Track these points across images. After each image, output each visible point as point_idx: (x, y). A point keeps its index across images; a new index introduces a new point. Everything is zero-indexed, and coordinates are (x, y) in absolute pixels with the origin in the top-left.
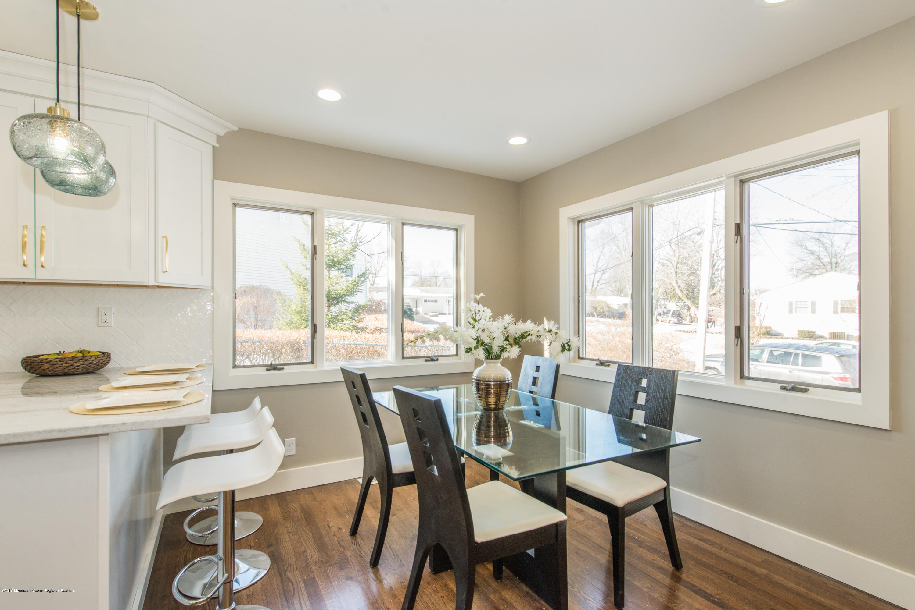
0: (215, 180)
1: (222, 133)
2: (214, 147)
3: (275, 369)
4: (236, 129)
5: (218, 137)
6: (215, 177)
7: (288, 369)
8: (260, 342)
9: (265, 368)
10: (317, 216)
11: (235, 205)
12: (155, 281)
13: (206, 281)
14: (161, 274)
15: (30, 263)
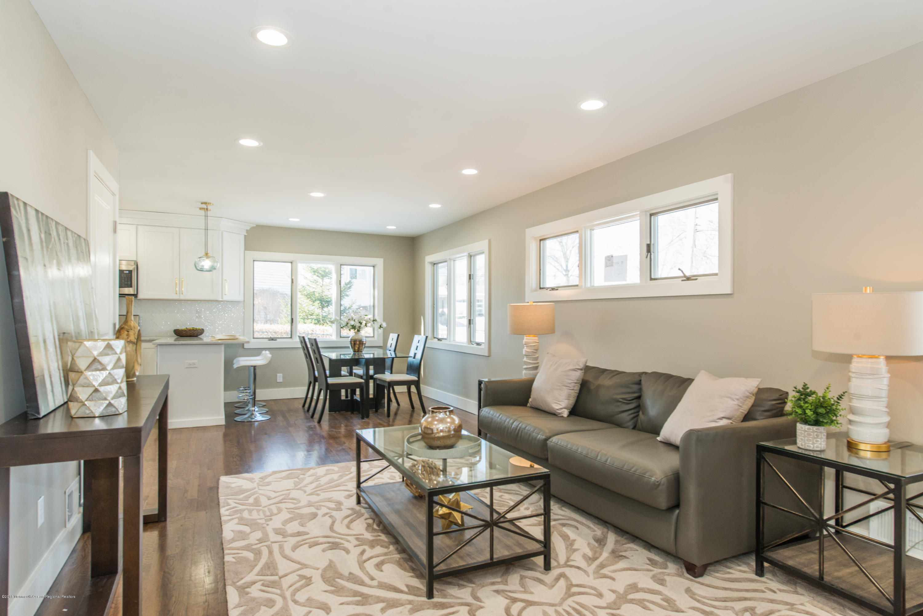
0: (246, 251)
1: (248, 228)
2: (245, 236)
3: (272, 340)
4: (255, 226)
5: (247, 230)
6: (246, 249)
7: (278, 340)
8: (267, 332)
9: (267, 339)
10: (294, 264)
11: (254, 261)
12: (222, 298)
13: (241, 298)
14: (224, 296)
15: (178, 292)
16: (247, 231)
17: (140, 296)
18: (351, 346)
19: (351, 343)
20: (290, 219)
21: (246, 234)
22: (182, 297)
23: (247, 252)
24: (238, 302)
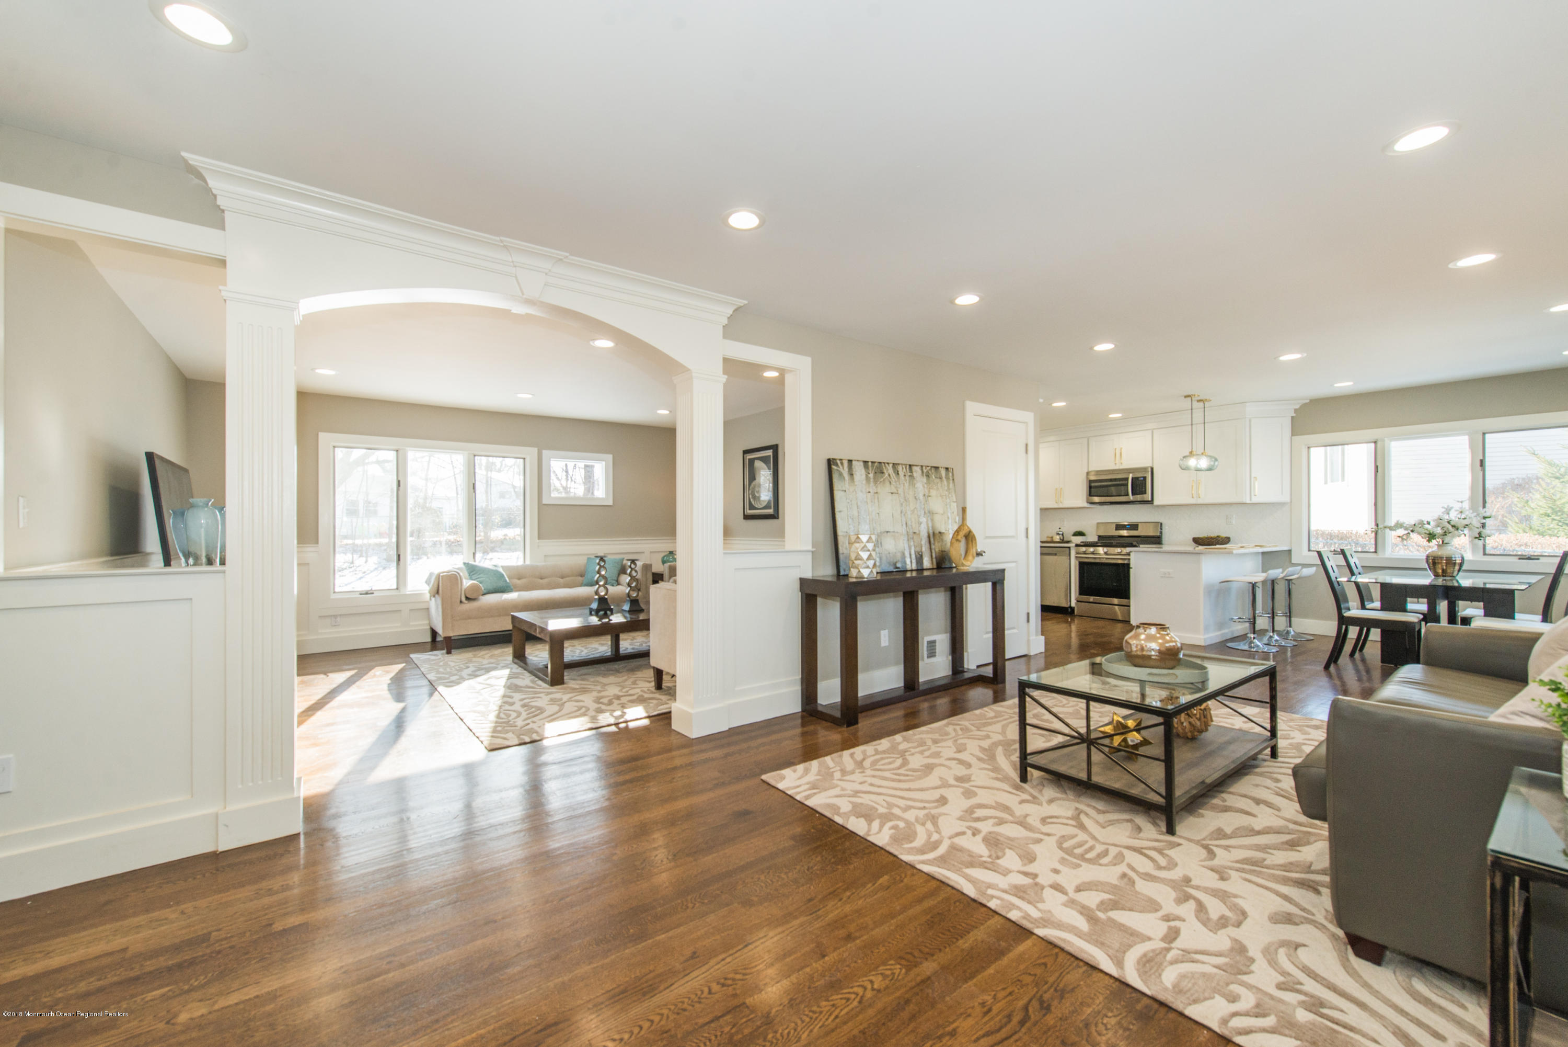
0: (1293, 437)
1: (1297, 407)
2: (1292, 418)
4: (1308, 401)
6: (1293, 434)
11: (1308, 447)
12: (1251, 500)
13: (1286, 498)
14: (1253, 497)
15: (1194, 496)
16: (1296, 411)
17: (1156, 502)
18: (1429, 567)
19: (1427, 562)
20: (1336, 385)
21: (1294, 415)
22: (1200, 501)
23: (1295, 438)
24: (1282, 504)
